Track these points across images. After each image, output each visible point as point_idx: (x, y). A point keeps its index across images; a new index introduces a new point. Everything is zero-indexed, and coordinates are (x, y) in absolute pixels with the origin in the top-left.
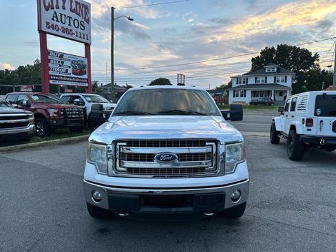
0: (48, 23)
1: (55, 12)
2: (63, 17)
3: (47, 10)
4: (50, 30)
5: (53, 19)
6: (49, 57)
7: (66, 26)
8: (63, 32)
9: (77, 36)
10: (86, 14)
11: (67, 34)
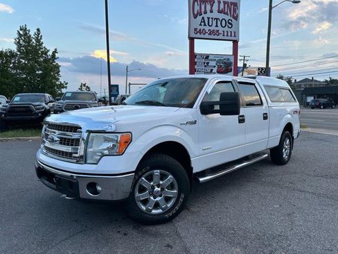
0: (196, 29)
1: (203, 18)
2: (210, 20)
3: (195, 18)
4: (198, 35)
5: (201, 25)
6: (196, 60)
7: (213, 28)
8: (210, 34)
9: (224, 35)
10: (235, 11)
11: (214, 35)
